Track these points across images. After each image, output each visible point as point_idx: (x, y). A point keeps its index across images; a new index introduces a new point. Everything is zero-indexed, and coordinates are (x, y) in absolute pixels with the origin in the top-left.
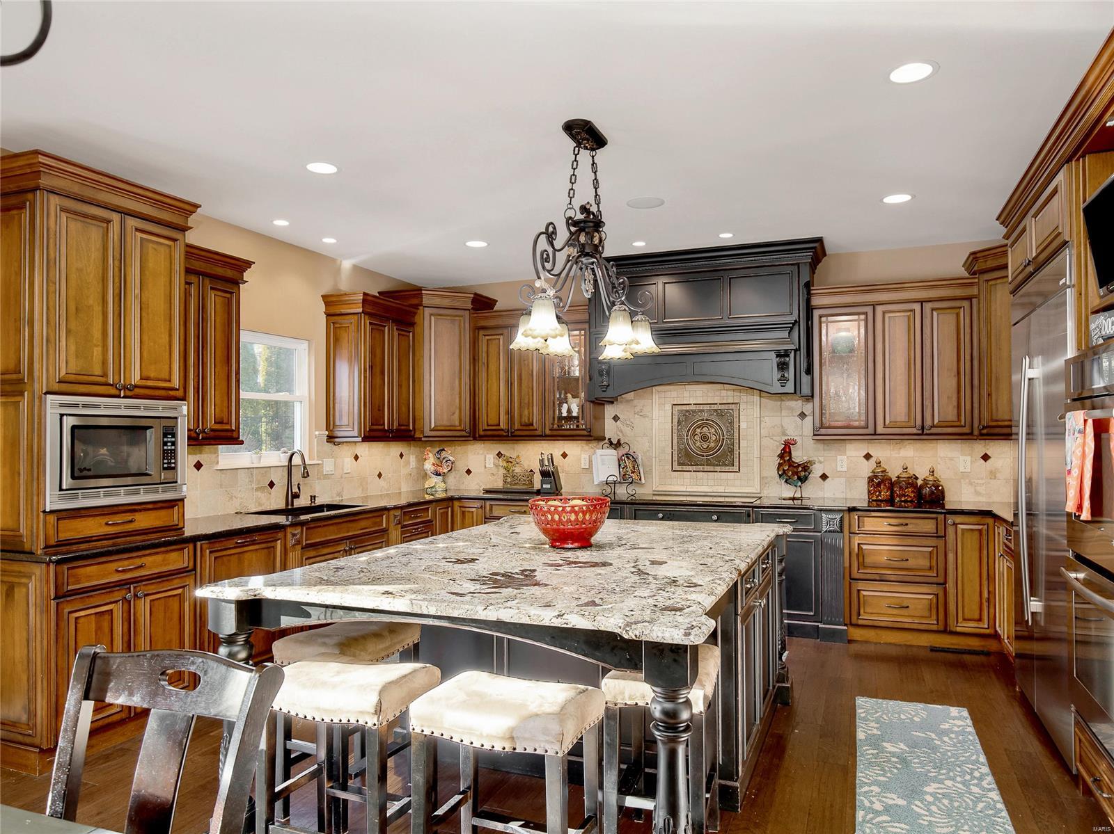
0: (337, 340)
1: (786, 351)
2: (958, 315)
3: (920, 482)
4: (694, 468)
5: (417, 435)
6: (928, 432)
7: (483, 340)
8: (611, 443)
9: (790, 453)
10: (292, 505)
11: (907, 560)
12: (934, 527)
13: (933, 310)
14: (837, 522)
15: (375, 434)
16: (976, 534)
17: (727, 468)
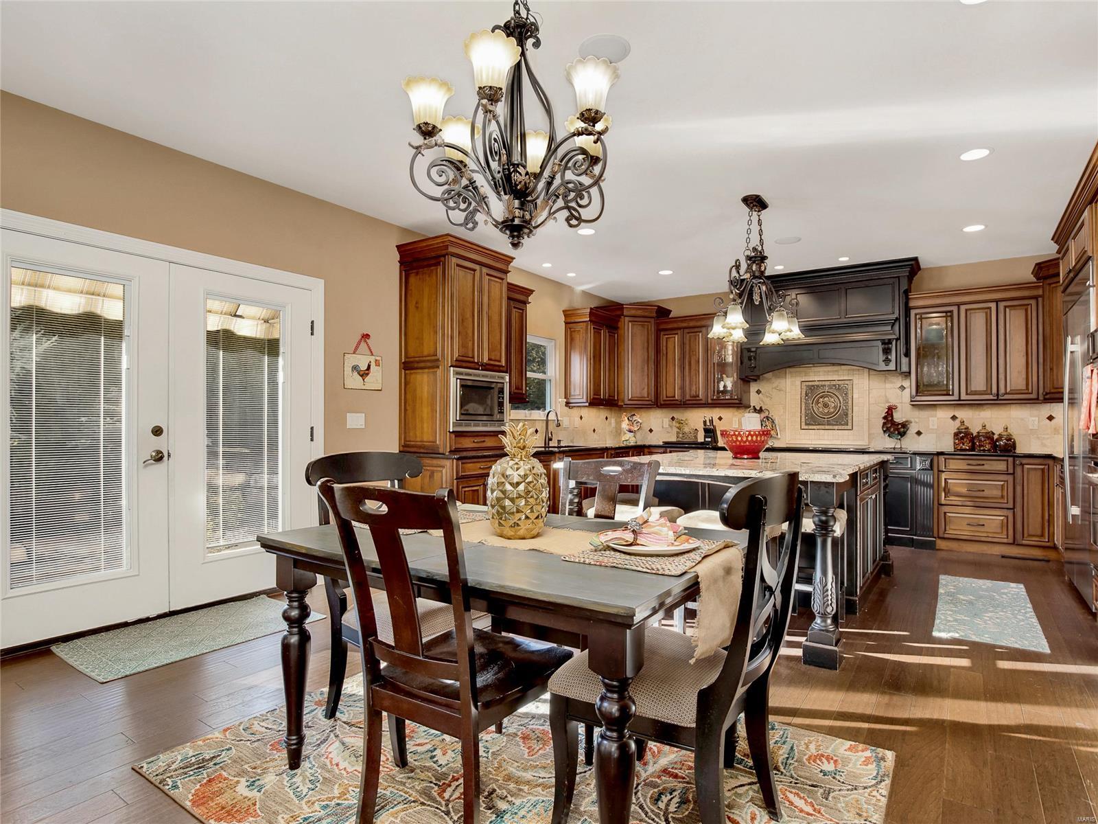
0: (572, 339)
1: (890, 340)
2: (1026, 310)
3: (996, 437)
4: (818, 427)
5: (620, 403)
6: (1002, 398)
7: (663, 338)
8: (755, 409)
9: (892, 416)
10: (549, 444)
11: (983, 491)
12: (1005, 467)
13: (1005, 307)
14: (928, 463)
15: (595, 402)
16: (1039, 473)
17: (843, 427)
